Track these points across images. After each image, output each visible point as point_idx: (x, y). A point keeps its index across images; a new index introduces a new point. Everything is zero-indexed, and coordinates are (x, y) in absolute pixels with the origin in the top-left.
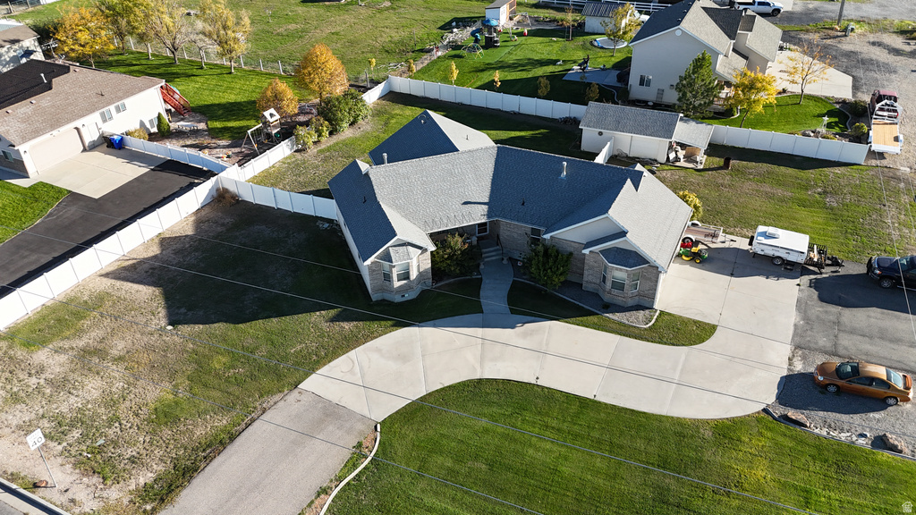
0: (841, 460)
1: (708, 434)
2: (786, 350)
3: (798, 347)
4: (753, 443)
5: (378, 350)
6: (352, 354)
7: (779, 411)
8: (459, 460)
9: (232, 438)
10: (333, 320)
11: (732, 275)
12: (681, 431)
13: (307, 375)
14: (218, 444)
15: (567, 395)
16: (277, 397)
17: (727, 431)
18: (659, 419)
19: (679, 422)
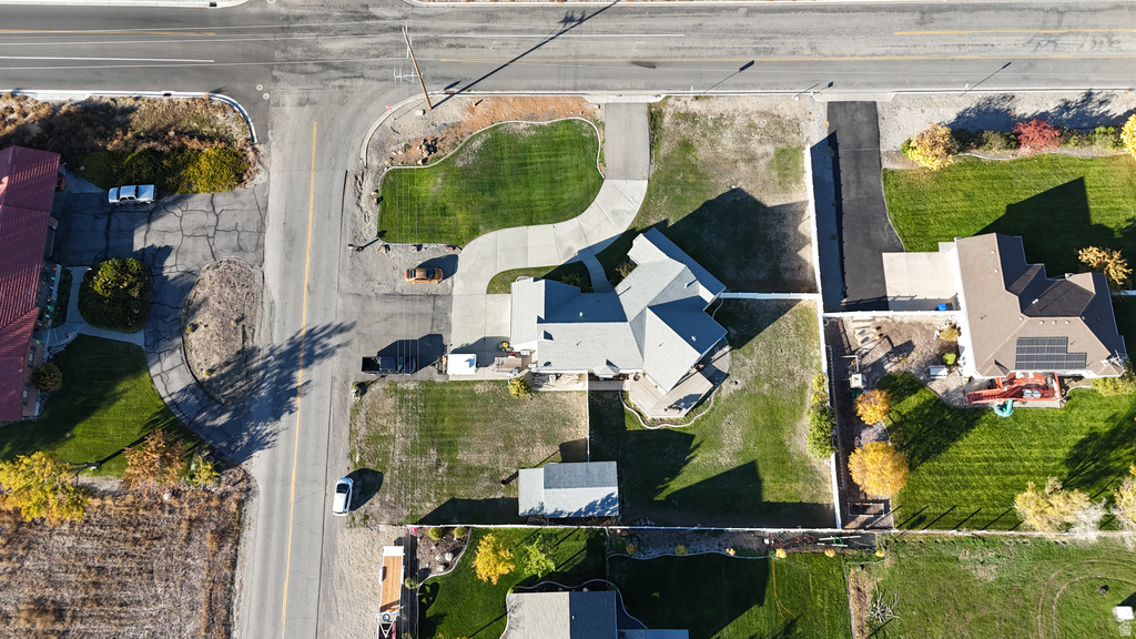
0: (434, 235)
1: (481, 227)
2: (456, 292)
3: (450, 295)
4: (464, 230)
5: (629, 213)
6: (639, 206)
7: (456, 251)
8: (567, 178)
9: (651, 147)
10: (666, 221)
11: (484, 339)
12: (491, 226)
13: (649, 190)
14: (653, 144)
15: (539, 224)
16: (652, 172)
17: (474, 232)
18: (501, 227)
19: (493, 229)
